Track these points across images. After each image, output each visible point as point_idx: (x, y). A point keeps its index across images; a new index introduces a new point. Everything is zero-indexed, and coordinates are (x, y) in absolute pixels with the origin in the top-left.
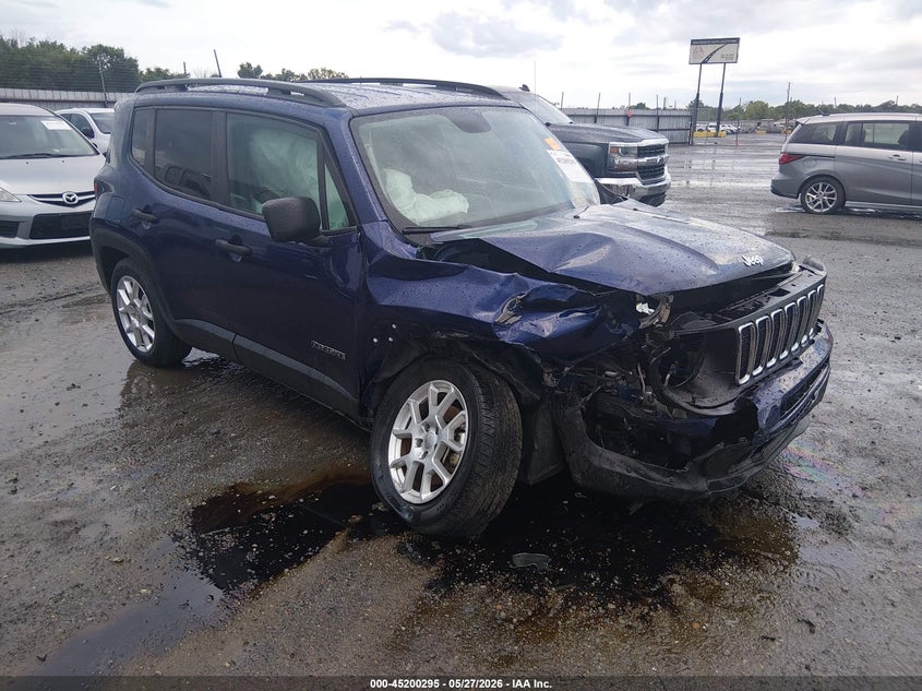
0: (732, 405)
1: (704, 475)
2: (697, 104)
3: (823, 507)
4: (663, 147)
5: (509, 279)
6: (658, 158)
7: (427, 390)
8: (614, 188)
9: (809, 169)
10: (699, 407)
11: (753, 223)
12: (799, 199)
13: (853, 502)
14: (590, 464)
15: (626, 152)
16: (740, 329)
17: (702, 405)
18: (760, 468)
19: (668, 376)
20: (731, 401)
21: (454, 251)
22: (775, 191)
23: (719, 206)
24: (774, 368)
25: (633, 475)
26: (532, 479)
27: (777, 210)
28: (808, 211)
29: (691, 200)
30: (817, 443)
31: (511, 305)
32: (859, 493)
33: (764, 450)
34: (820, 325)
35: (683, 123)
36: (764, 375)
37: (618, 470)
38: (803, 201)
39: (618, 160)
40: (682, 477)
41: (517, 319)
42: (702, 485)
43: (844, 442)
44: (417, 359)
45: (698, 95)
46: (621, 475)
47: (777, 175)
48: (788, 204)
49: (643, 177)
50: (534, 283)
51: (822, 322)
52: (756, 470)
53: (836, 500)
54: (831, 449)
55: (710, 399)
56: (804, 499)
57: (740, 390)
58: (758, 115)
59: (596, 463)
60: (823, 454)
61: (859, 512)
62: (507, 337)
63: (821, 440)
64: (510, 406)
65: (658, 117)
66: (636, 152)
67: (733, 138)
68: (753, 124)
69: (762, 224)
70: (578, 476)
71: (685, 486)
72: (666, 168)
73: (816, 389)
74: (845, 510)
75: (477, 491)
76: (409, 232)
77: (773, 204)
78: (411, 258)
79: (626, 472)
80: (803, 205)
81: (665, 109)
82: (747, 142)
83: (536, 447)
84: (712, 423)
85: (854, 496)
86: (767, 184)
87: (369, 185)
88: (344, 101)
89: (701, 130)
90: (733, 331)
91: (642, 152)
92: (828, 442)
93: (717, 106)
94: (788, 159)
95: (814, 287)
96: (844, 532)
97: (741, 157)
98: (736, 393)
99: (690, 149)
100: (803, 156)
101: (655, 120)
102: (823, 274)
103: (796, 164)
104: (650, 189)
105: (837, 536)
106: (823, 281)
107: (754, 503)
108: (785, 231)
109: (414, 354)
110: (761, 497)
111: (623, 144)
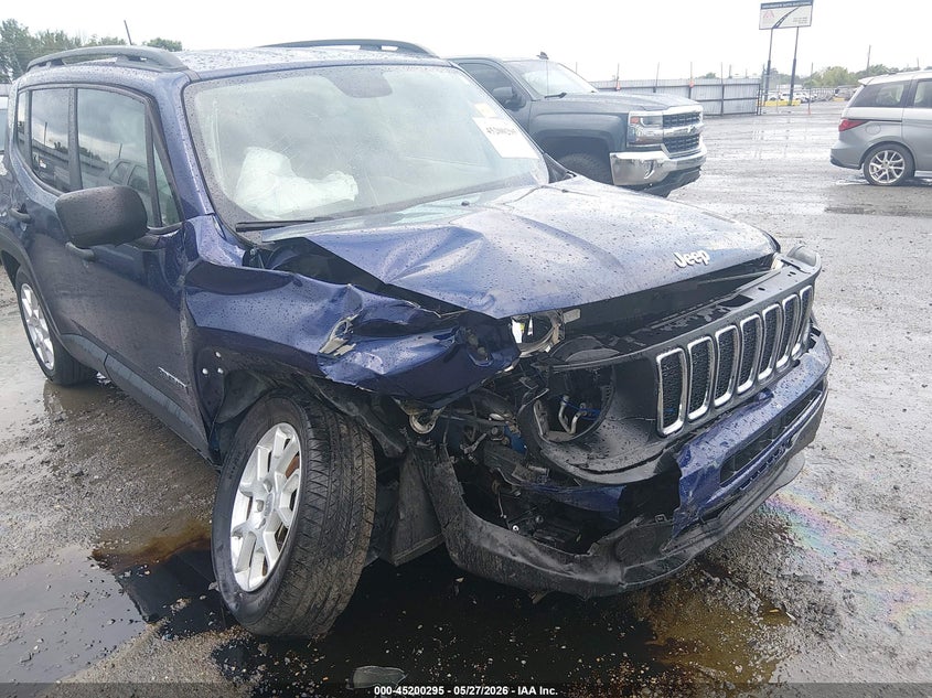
0: (652, 465)
1: (618, 560)
2: (769, 72)
3: (807, 590)
4: (697, 114)
5: (342, 293)
6: (689, 127)
7: (274, 436)
8: (637, 164)
9: (872, 135)
10: (595, 472)
11: (807, 198)
12: (862, 171)
13: (850, 584)
14: (468, 541)
15: (649, 122)
16: (659, 358)
17: (599, 468)
18: (715, 539)
19: (575, 419)
20: (650, 460)
21: (289, 255)
22: (835, 162)
23: (772, 180)
24: (728, 406)
25: (519, 559)
26: (400, 557)
27: (838, 183)
28: (872, 183)
29: (742, 175)
30: (820, 489)
31: (342, 328)
32: (863, 568)
33: (724, 514)
34: (815, 337)
35: (750, 92)
36: (710, 417)
37: (501, 551)
38: (866, 173)
39: (642, 132)
40: (585, 565)
41: (348, 348)
42: (614, 574)
43: (856, 486)
44: (263, 395)
45: (769, 62)
46: (504, 559)
47: (837, 144)
48: (852, 175)
49: (670, 150)
50: (367, 298)
51: (818, 333)
52: (708, 543)
53: (828, 579)
54: (837, 499)
55: (616, 458)
56: (783, 577)
57: (665, 443)
58: (838, 80)
59: (474, 540)
60: (824, 507)
61: (857, 600)
62: (333, 372)
63: (825, 484)
64: (358, 463)
65: (723, 86)
66: (661, 122)
67: (806, 106)
68: (831, 92)
69: (818, 198)
70: (455, 555)
71: (588, 578)
72: (701, 139)
73: (796, 431)
74: (837, 597)
75: (300, 585)
76: (241, 228)
77: (835, 176)
78: (234, 264)
79: (510, 556)
80: (867, 176)
81: (730, 77)
82: (821, 110)
83: (402, 516)
84: (618, 493)
85: (855, 573)
86: (827, 155)
87: (196, 168)
88: (185, 64)
89: (773, 99)
90: (648, 362)
91: (669, 121)
92: (835, 487)
93: (790, 74)
94: (849, 125)
95: (795, 290)
96: (827, 634)
97: (811, 125)
98: (659, 446)
99: (756, 120)
100: (864, 121)
101: (719, 90)
102: (812, 270)
103: (858, 131)
104: (679, 163)
105: (815, 639)
106: (811, 281)
107: (711, 582)
108: (842, 206)
109: (261, 388)
110: (723, 574)
111: (645, 114)
